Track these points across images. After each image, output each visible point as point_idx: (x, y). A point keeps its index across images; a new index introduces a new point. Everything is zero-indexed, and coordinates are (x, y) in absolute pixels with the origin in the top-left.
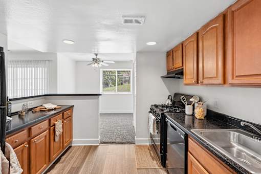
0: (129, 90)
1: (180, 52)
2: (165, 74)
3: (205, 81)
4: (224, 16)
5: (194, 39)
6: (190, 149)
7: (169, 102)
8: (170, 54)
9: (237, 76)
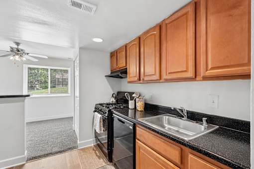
0: (66, 92)
1: (124, 53)
2: (109, 73)
3: (146, 79)
4: (160, 27)
5: (137, 42)
6: (138, 136)
7: (113, 100)
8: (114, 55)
9: (169, 73)
